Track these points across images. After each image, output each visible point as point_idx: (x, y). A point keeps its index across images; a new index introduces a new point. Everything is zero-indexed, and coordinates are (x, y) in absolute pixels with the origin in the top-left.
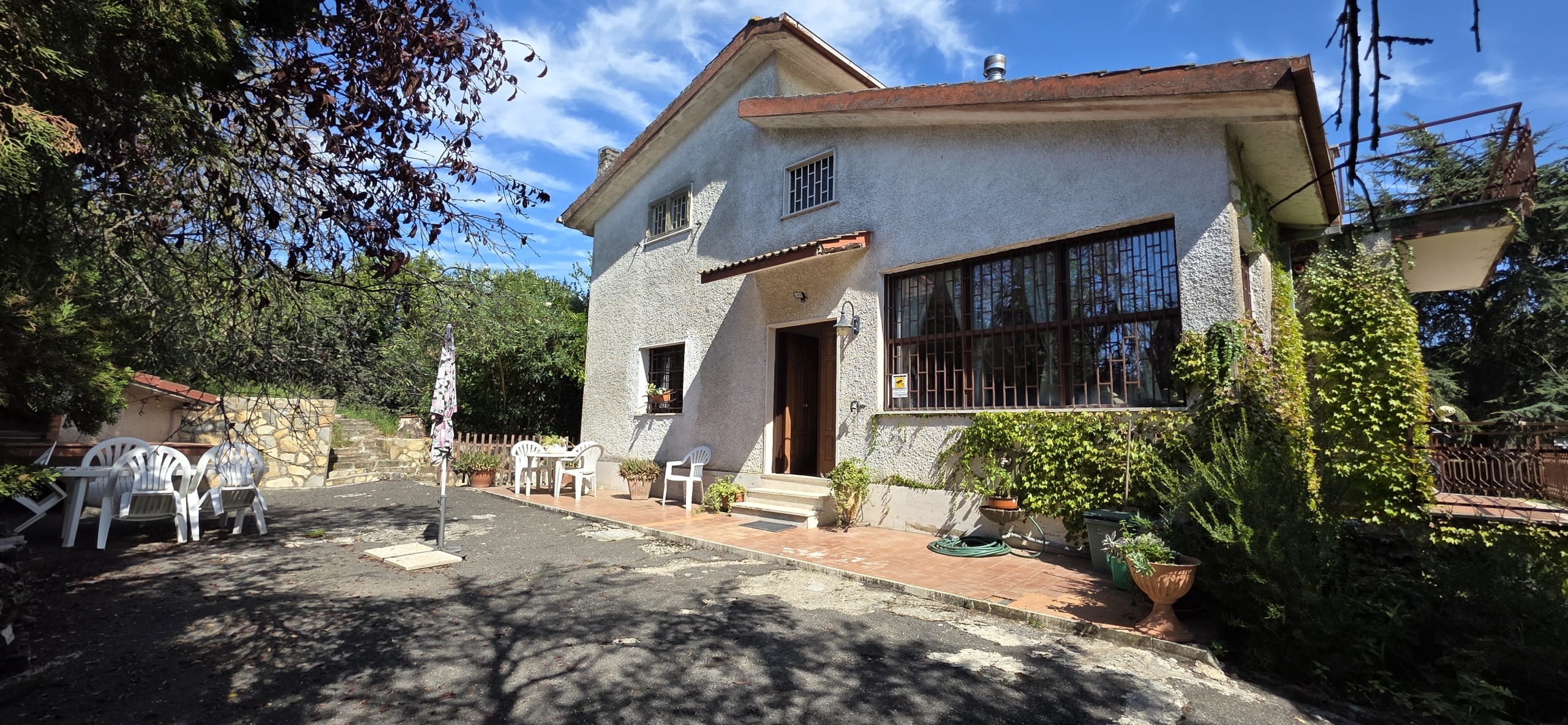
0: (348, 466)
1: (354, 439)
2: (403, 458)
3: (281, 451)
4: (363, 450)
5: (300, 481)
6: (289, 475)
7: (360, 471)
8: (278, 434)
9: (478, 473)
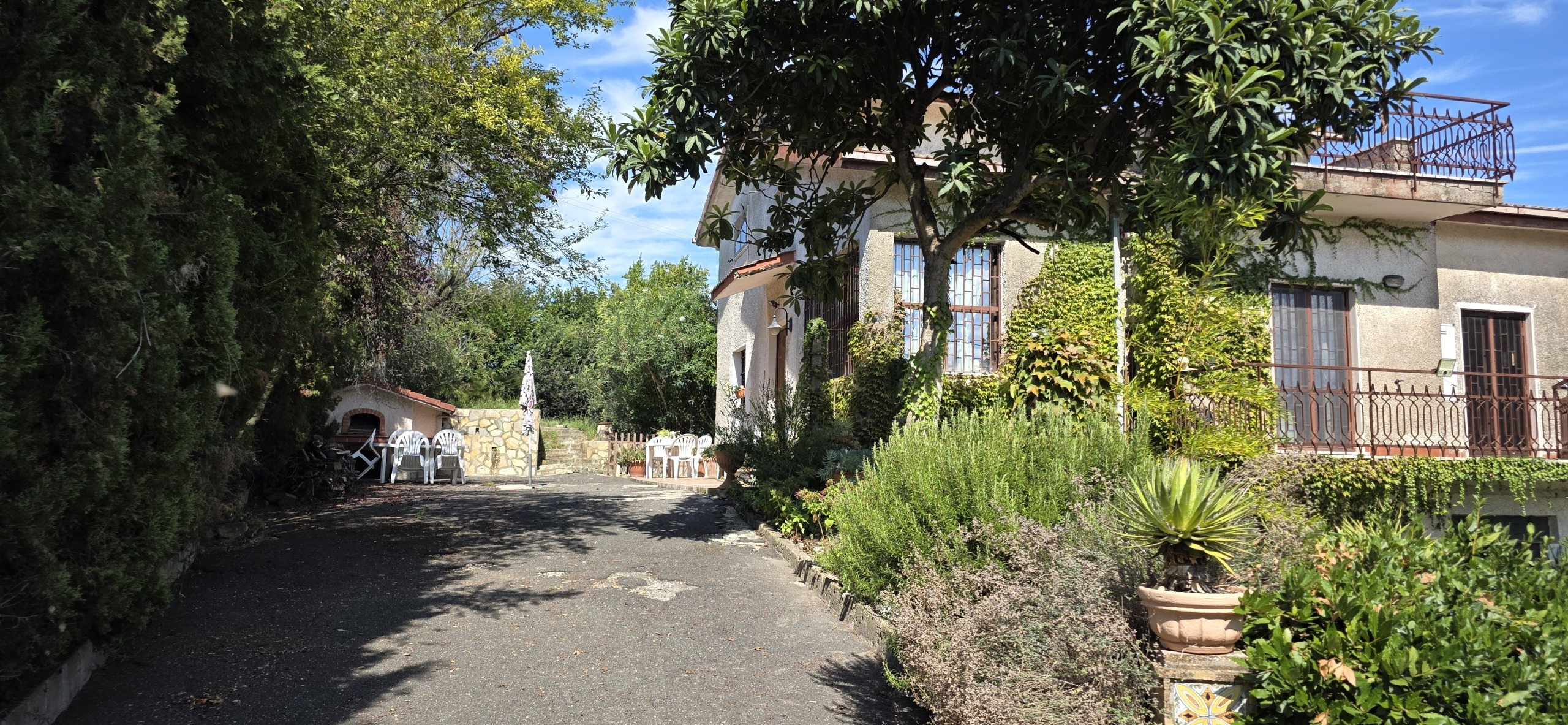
0: (555, 462)
1: (566, 443)
2: (595, 457)
3: (507, 449)
4: (569, 451)
5: (520, 470)
6: (512, 466)
7: (562, 466)
8: (505, 436)
9: (633, 464)
